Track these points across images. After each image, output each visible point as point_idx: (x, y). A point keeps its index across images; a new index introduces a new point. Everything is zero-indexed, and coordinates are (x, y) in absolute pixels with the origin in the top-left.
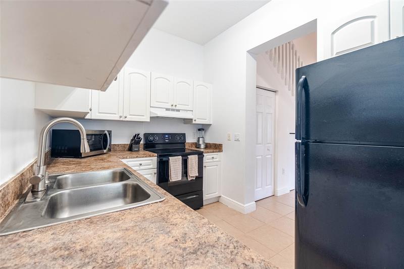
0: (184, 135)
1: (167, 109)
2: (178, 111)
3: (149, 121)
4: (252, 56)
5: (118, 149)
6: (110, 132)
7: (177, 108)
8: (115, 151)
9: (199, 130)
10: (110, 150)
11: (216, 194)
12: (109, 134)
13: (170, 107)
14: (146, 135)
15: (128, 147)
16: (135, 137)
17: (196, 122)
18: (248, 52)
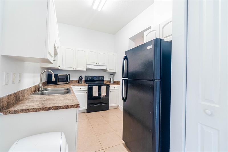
0: (103, 77)
1: (95, 65)
2: (100, 66)
3: (86, 70)
4: (132, 40)
5: (73, 82)
6: (69, 75)
7: (99, 65)
8: (72, 83)
9: (111, 75)
10: (69, 82)
11: (116, 105)
12: (69, 76)
13: (96, 64)
14: (86, 77)
15: (78, 81)
16: (80, 77)
17: (108, 71)
18: (129, 39)
